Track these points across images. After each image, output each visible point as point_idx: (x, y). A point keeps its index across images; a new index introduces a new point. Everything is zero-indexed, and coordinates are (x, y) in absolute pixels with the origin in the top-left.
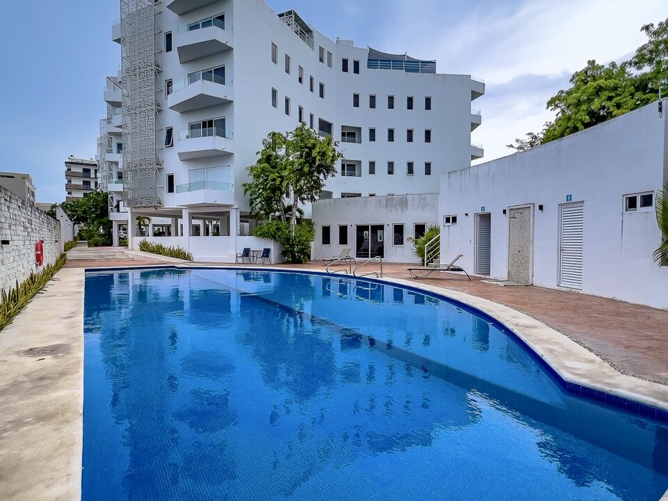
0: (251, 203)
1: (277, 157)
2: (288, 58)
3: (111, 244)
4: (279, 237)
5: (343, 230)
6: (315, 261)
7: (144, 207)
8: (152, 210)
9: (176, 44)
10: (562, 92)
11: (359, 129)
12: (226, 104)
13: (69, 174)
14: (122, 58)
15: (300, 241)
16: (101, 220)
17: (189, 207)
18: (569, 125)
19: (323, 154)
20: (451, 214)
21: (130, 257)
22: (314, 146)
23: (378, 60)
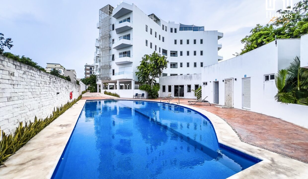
0: (139, 78)
1: (147, 63)
2: (151, 30)
3: (96, 92)
4: (147, 89)
5: (170, 87)
6: (160, 98)
7: (106, 80)
8: (108, 81)
9: (115, 28)
10: (247, 36)
11: (177, 52)
12: (130, 46)
13: (86, 70)
14: (100, 33)
15: (154, 91)
16: (94, 84)
17: (119, 80)
18: (249, 48)
19: (161, 62)
20: (205, 81)
21: (101, 96)
22: (158, 59)
23: (183, 28)
